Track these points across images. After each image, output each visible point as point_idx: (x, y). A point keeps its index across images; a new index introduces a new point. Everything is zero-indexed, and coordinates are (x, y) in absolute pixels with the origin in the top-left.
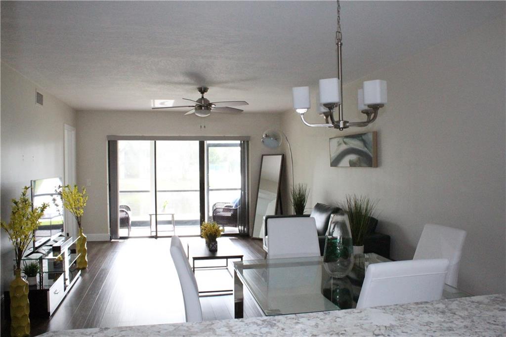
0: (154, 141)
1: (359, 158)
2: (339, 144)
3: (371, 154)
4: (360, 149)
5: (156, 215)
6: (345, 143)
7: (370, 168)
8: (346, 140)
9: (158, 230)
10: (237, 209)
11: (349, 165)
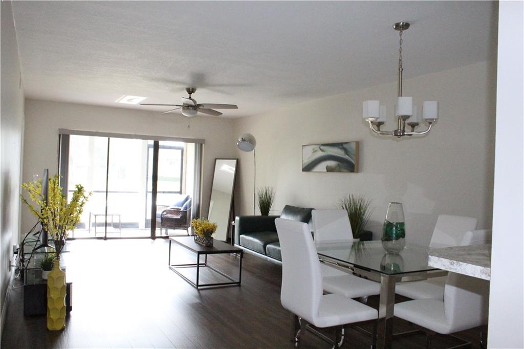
0: (107, 138)
1: (339, 164)
2: (315, 151)
3: (353, 161)
4: (341, 156)
5: (106, 215)
6: (322, 150)
7: (351, 173)
8: (322, 148)
9: (107, 232)
10: (186, 211)
11: (326, 171)
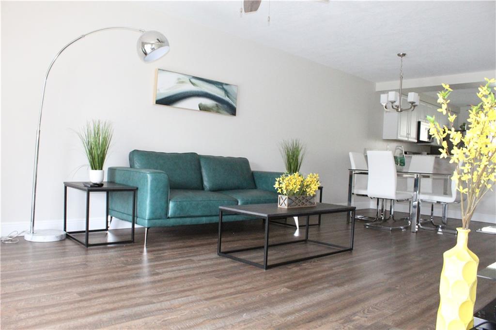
1: (217, 104)
2: (182, 82)
3: (234, 105)
4: (221, 97)
6: (193, 84)
8: (193, 80)
11: (199, 109)
